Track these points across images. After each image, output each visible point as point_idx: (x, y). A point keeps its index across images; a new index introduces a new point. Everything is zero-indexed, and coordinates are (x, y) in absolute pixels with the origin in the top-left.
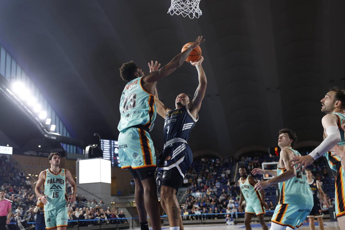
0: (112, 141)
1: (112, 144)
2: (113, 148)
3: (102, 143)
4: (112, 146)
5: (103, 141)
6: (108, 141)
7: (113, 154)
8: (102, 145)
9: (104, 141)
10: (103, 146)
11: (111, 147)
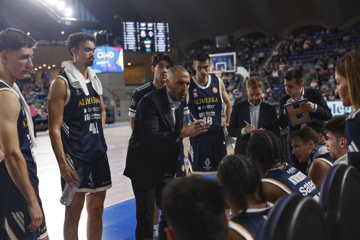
0: (138, 23)
1: (138, 26)
2: (138, 31)
3: (124, 26)
4: (138, 28)
5: (125, 24)
6: (132, 23)
7: (139, 38)
8: (124, 28)
9: (127, 23)
10: (126, 29)
11: (136, 29)
